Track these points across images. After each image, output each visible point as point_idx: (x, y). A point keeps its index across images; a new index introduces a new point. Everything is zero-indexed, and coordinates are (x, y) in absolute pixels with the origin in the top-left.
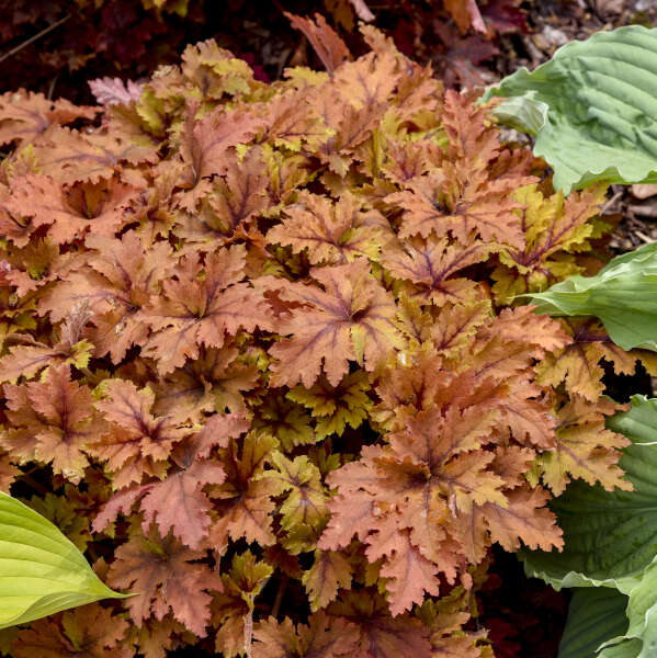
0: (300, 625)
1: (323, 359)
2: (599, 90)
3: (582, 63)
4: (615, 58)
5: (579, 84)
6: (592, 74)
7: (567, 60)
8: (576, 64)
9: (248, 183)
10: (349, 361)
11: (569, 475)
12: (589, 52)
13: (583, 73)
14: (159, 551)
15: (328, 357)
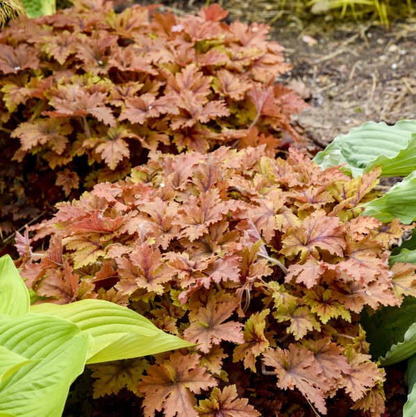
0: (285, 350)
1: (262, 230)
2: (360, 153)
3: (348, 143)
4: (364, 138)
5: (349, 153)
6: (354, 147)
7: (340, 143)
8: (346, 144)
9: (210, 170)
10: (275, 231)
11: (403, 295)
12: (352, 138)
13: (350, 148)
14: (207, 325)
15: (264, 229)
